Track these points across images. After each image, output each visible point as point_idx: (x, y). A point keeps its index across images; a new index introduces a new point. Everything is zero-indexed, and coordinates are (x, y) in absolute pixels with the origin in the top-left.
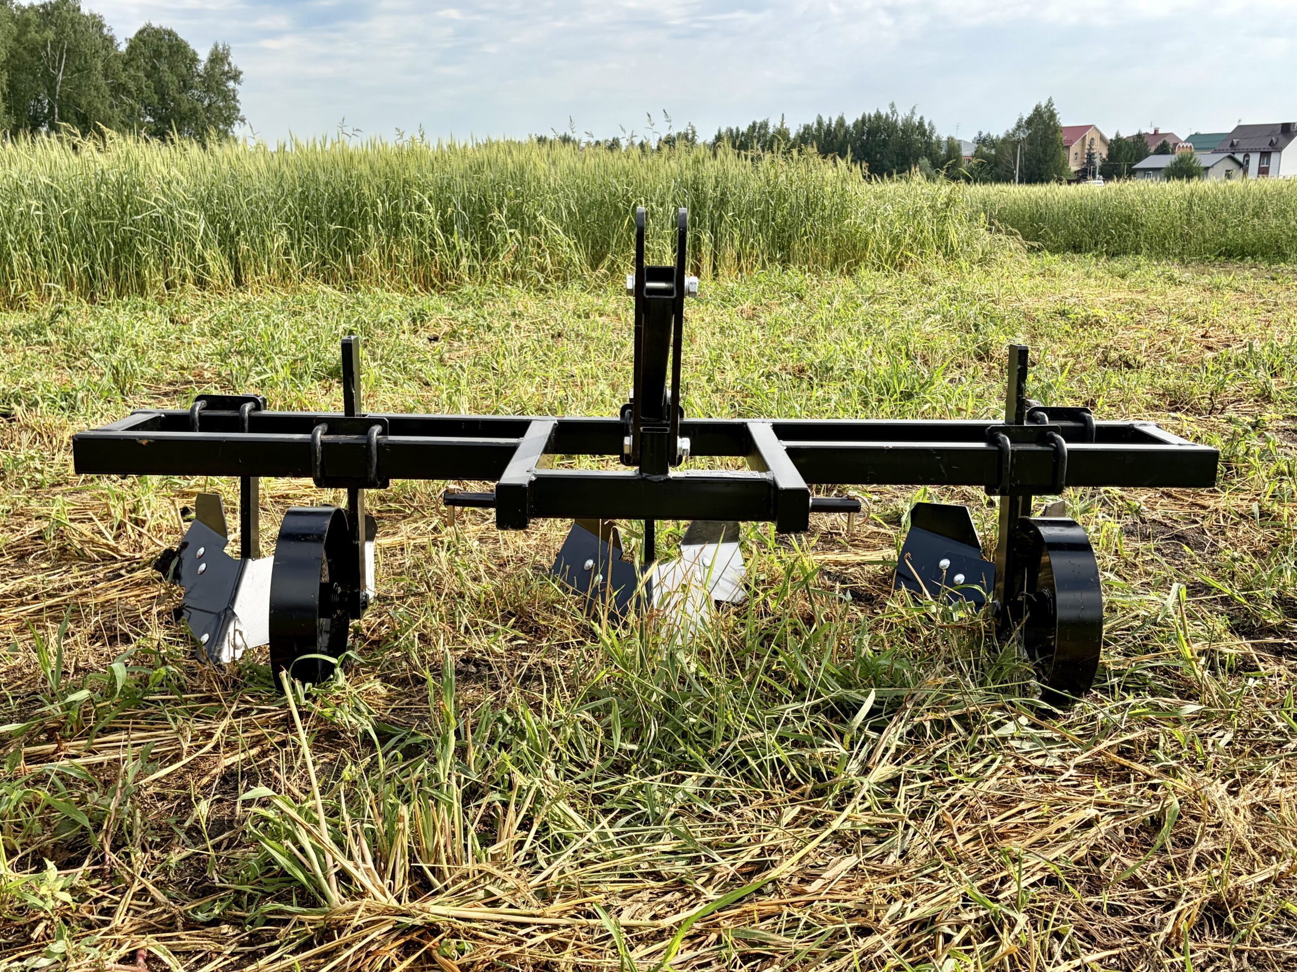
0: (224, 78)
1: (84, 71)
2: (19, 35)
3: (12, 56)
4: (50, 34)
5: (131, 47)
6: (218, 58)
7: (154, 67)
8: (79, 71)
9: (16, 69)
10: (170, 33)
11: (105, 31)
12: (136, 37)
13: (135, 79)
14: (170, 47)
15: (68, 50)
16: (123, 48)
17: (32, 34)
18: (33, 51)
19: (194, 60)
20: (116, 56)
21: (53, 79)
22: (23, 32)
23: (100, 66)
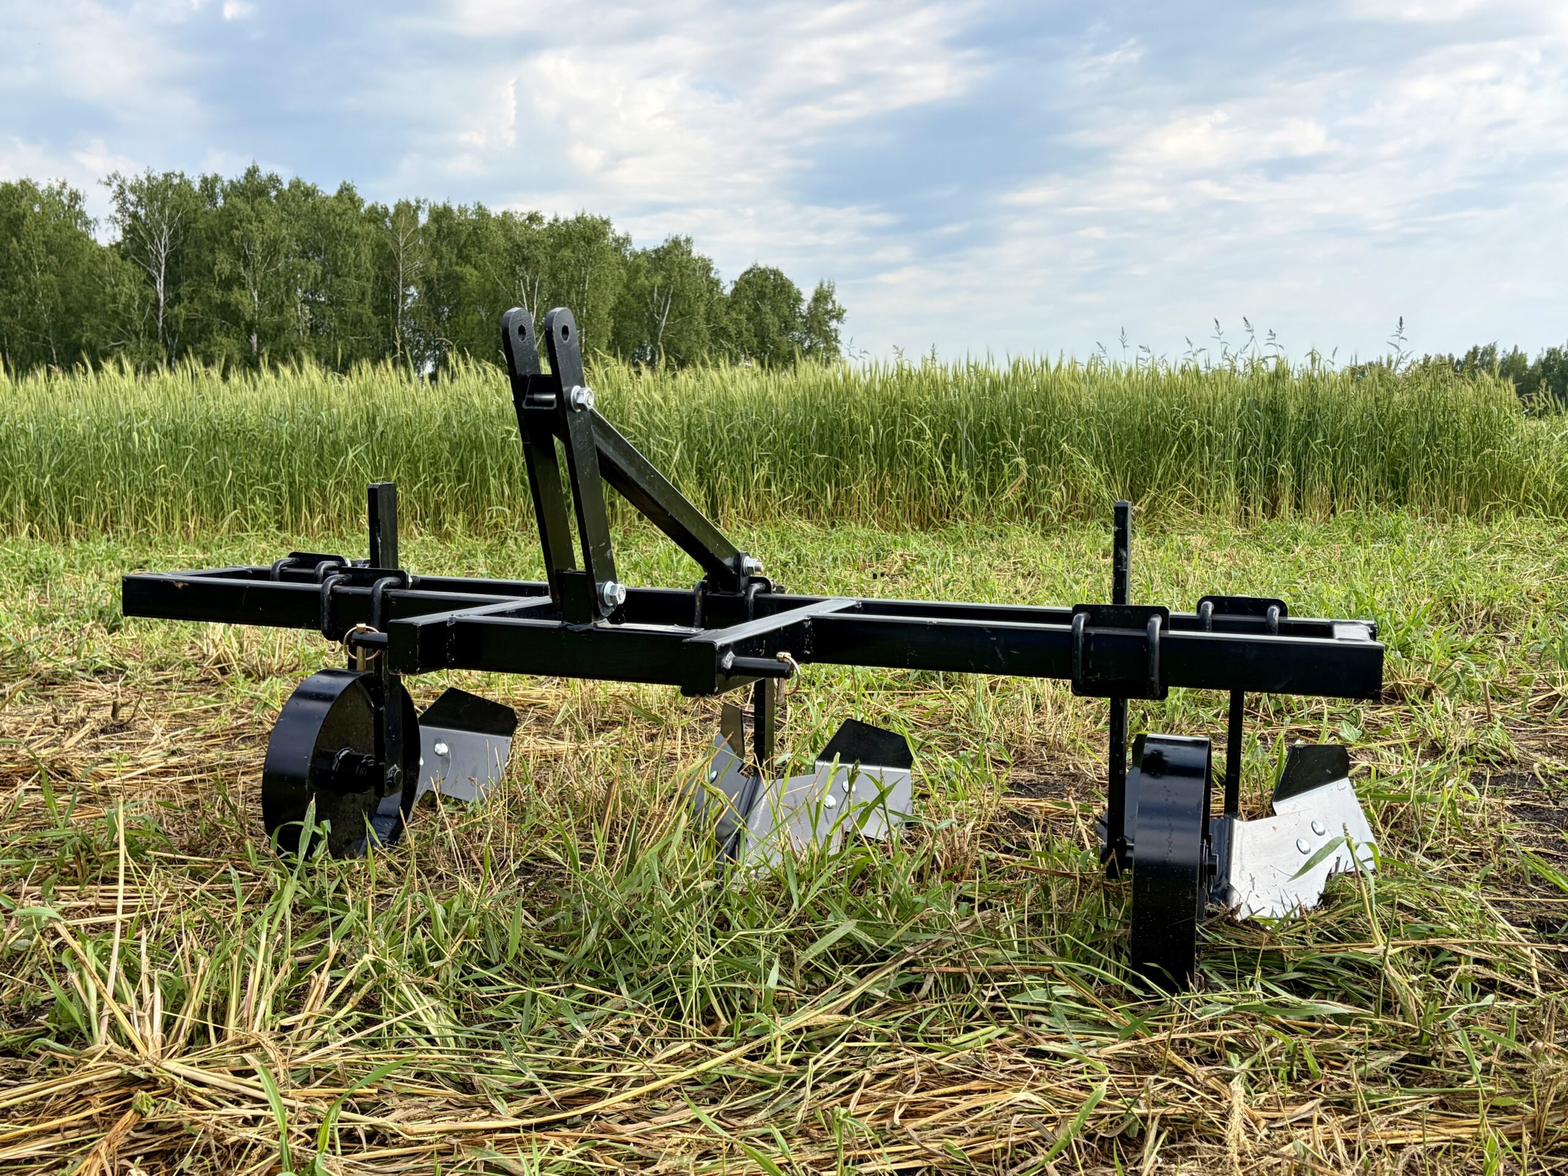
0: (827, 317)
1: (686, 315)
2: (629, 281)
3: (620, 303)
4: (658, 280)
5: (736, 289)
6: (821, 297)
7: (757, 309)
8: (682, 315)
9: (624, 316)
10: (776, 273)
11: (712, 275)
12: (741, 278)
13: (736, 322)
14: (775, 287)
15: (674, 294)
16: (728, 291)
17: (642, 280)
18: (640, 297)
19: (798, 299)
20: (720, 299)
21: (656, 326)
22: (633, 278)
23: (702, 310)
